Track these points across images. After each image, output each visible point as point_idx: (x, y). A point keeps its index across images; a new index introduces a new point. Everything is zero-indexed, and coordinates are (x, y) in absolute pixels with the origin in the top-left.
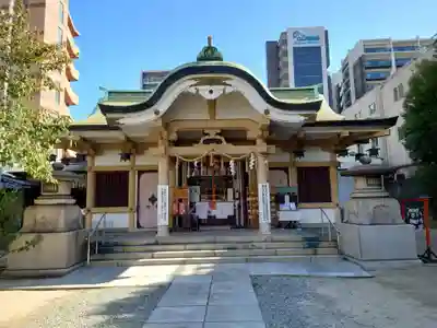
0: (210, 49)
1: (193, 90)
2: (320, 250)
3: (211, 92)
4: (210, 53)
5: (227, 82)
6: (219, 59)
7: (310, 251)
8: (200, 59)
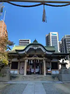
0: (35, 40)
1: (32, 48)
2: (55, 79)
3: (35, 48)
4: (35, 41)
5: (39, 46)
6: (37, 42)
7: (53, 79)
8: (34, 42)
